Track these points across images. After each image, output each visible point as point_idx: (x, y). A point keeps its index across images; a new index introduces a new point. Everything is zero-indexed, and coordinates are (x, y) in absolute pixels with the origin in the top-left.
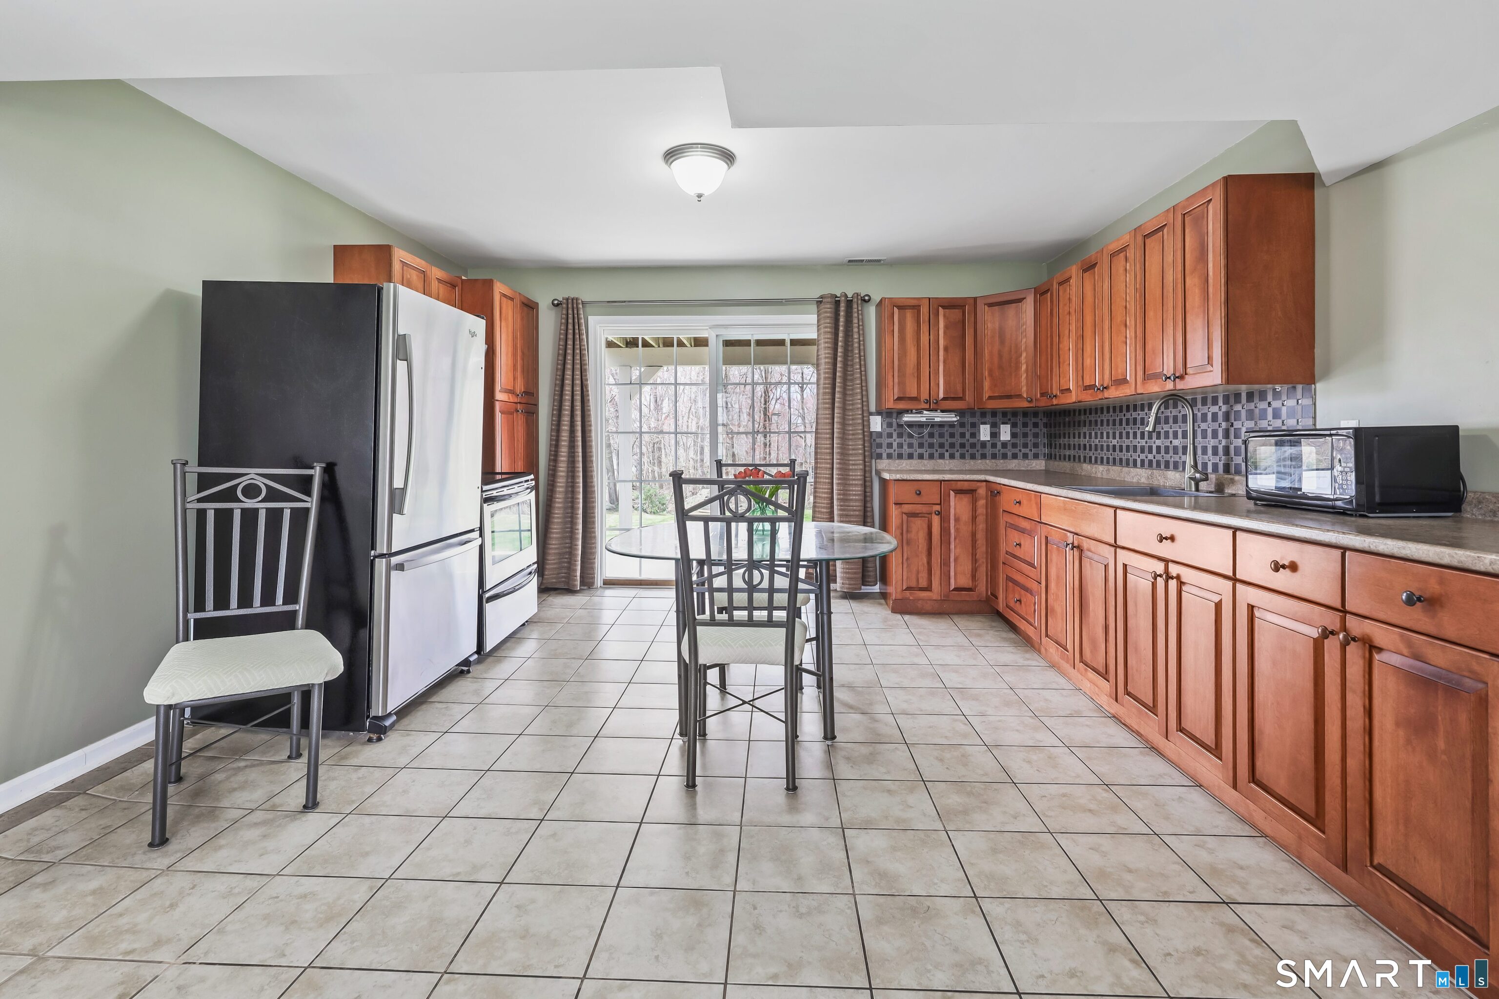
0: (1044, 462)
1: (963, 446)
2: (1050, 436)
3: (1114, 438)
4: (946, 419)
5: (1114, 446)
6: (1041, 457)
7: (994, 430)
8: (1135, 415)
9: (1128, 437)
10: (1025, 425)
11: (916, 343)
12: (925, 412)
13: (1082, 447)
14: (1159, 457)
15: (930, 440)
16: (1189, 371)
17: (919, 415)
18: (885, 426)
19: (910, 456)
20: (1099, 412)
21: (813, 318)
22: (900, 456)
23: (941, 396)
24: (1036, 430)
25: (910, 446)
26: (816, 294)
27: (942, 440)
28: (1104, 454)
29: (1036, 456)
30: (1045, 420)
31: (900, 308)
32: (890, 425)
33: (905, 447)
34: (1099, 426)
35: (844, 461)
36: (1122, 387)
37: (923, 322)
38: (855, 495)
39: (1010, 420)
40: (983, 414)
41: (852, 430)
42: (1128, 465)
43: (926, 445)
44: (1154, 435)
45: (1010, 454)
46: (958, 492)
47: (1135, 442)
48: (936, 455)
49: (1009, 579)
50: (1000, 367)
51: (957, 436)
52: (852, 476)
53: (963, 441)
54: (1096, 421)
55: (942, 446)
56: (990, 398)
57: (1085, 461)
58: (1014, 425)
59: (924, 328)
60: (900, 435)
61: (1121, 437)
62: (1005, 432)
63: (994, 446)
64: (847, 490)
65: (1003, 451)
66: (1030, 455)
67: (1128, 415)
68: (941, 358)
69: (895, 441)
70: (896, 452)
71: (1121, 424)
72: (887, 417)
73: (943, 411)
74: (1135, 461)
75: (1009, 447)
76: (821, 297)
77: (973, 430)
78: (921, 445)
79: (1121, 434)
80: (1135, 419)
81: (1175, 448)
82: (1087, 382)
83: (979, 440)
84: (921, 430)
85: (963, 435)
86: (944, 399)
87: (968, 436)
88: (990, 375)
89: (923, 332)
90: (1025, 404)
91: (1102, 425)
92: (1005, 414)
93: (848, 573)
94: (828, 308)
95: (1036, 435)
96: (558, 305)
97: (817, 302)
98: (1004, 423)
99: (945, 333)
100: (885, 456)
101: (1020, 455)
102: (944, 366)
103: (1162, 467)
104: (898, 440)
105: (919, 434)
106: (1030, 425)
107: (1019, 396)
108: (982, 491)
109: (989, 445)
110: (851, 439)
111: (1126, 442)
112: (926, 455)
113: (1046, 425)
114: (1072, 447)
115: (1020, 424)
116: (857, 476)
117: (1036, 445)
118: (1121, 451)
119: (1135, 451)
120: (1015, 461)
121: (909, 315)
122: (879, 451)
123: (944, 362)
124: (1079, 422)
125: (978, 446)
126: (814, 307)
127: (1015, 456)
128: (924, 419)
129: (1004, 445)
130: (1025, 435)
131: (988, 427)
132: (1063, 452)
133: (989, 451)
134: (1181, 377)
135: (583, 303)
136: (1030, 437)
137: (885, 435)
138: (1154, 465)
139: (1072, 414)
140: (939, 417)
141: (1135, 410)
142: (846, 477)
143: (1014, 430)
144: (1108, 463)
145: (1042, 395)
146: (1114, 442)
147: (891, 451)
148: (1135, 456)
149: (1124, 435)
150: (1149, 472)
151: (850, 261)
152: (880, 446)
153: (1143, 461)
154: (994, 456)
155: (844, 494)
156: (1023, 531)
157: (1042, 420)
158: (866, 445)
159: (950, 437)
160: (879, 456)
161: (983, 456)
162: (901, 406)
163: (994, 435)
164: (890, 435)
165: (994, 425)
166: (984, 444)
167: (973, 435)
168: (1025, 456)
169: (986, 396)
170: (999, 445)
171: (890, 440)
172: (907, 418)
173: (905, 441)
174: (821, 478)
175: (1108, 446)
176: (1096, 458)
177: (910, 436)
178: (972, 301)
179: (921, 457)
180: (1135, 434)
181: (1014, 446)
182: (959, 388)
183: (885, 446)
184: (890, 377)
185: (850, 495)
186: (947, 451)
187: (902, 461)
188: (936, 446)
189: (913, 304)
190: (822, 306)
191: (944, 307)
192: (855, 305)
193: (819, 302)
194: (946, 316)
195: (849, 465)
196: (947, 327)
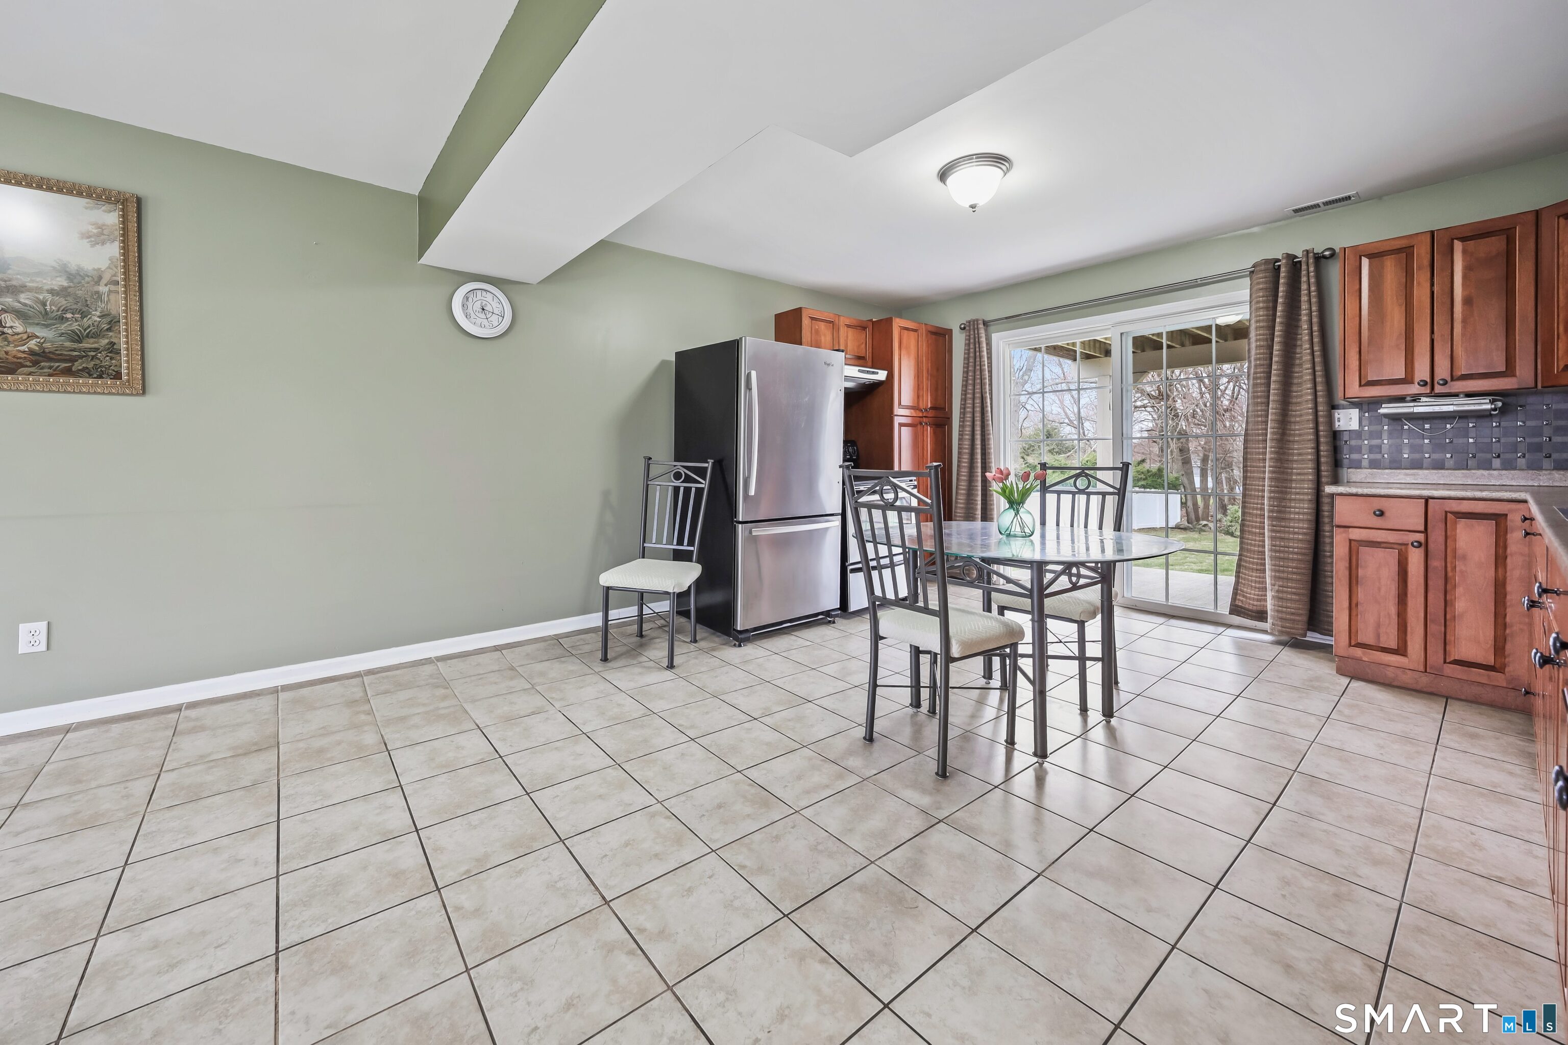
4: (1467, 408)
11: (1403, 301)
12: (1425, 399)
15: (1460, 441)
17: (1416, 404)
18: (1365, 423)
23: (1457, 372)
31: (1371, 255)
32: (1377, 421)
33: (1406, 451)
35: (1282, 470)
37: (1419, 268)
38: (1299, 513)
41: (1298, 430)
46: (1464, 516)
52: (1296, 488)
59: (1422, 276)
64: (1285, 507)
69: (1385, 441)
70: (1388, 458)
72: (1365, 410)
73: (1458, 396)
78: (1438, 449)
84: (1434, 426)
86: (1464, 377)
89: (1419, 283)
93: (1282, 612)
96: (964, 328)
97: (1250, 273)
99: (1464, 277)
100: (1365, 463)
102: (1464, 327)
104: (1391, 441)
110: (1297, 442)
112: (1451, 463)
116: (1304, 488)
121: (1390, 263)
122: (1355, 456)
123: (1465, 321)
135: (985, 323)
137: (1365, 433)
142: (1284, 489)
147: (1379, 456)
152: (1359, 450)
155: (1279, 512)
158: (1322, 448)
160: (1358, 465)
162: (1373, 392)
164: (1373, 435)
169: (1558, 365)
171: (1375, 442)
172: (1386, 409)
178: (1530, 218)
182: (1497, 357)
183: (1365, 450)
185: (1290, 513)
187: (1398, 471)
189: (1399, 247)
190: (1255, 277)
191: (1463, 239)
192: (1304, 267)
193: (1252, 272)
194: (1464, 252)
195: (1292, 474)
196: (1467, 269)
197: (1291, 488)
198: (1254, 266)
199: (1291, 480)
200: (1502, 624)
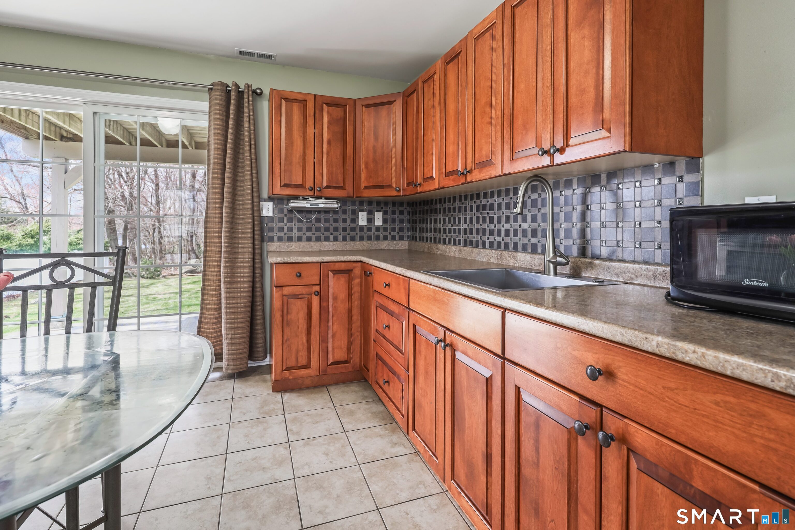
0: (407, 242)
1: (344, 229)
2: (412, 222)
3: (465, 222)
4: (328, 206)
5: (465, 230)
6: (405, 239)
7: (370, 216)
8: (484, 201)
9: (478, 222)
10: (394, 213)
11: (301, 134)
12: (310, 199)
13: (438, 230)
14: (507, 239)
15: (317, 225)
17: (305, 202)
18: (276, 212)
19: (299, 239)
20: (452, 201)
21: (205, 106)
22: (290, 239)
23: (325, 184)
24: (402, 217)
25: (300, 229)
27: (327, 225)
28: (457, 237)
29: (402, 238)
30: (408, 209)
31: (287, 100)
32: (281, 211)
33: (295, 230)
34: (452, 213)
35: (233, 245)
36: (485, 170)
37: (309, 116)
38: (243, 277)
39: (382, 208)
40: (362, 203)
41: (242, 215)
42: (477, 246)
43: (313, 229)
44: (520, 217)
45: (382, 236)
46: (337, 272)
47: (484, 226)
48: (322, 238)
50: (375, 161)
51: (340, 221)
52: (241, 258)
53: (345, 225)
54: (450, 209)
55: (327, 229)
56: (366, 187)
57: (440, 242)
58: (385, 213)
59: (310, 121)
60: (290, 220)
61: (471, 222)
62: (379, 219)
63: (370, 229)
64: (234, 273)
65: (377, 234)
66: (398, 237)
67: (478, 202)
68: (325, 150)
69: (286, 225)
70: (287, 235)
71: (471, 210)
72: (278, 203)
73: (326, 199)
74: (484, 243)
75: (382, 230)
77: (353, 216)
78: (309, 229)
79: (471, 219)
80: (485, 206)
82: (450, 169)
83: (358, 225)
84: (308, 216)
85: (345, 221)
86: (327, 187)
87: (349, 221)
88: (367, 167)
89: (309, 125)
90: (394, 193)
91: (455, 211)
92: (378, 203)
95: (402, 221)
98: (377, 211)
99: (328, 128)
100: (276, 238)
101: (390, 237)
102: (327, 157)
103: (511, 248)
104: (288, 225)
105: (307, 219)
106: (398, 213)
107: (390, 186)
108: (356, 271)
109: (366, 229)
110: (241, 223)
111: (482, 226)
112: (313, 238)
113: (409, 213)
114: (429, 231)
115: (390, 212)
116: (246, 258)
117: (401, 229)
118: (471, 233)
119: (484, 233)
120: (386, 242)
121: (296, 107)
122: (270, 234)
123: (328, 154)
124: (436, 209)
125: (357, 230)
126: (207, 96)
127: (386, 238)
128: (309, 205)
129: (378, 229)
130: (394, 221)
131: (365, 214)
132: (422, 235)
133: (366, 234)
136: (398, 223)
137: (276, 219)
138: (503, 246)
139: (430, 203)
140: (322, 204)
141: (492, 197)
142: (234, 260)
143: (386, 217)
144: (460, 244)
145: (408, 184)
146: (465, 226)
147: (282, 234)
148: (484, 238)
149: (474, 219)
150: (499, 253)
151: (241, 52)
152: (271, 230)
153: (491, 243)
154: (370, 238)
155: (231, 277)
156: (392, 314)
157: (406, 209)
158: (256, 228)
159: (334, 222)
160: (271, 240)
161: (361, 239)
162: (288, 192)
163: (370, 221)
164: (281, 220)
165: (370, 213)
166: (362, 228)
167: (353, 220)
168: (394, 238)
169: (362, 185)
170: (374, 230)
171: (281, 225)
172: (293, 204)
173: (295, 225)
174: (210, 261)
175: (460, 230)
176: (449, 240)
177: (300, 221)
178: (352, 102)
179: (309, 239)
180: (484, 219)
181: (386, 229)
182: (340, 178)
183: (276, 230)
184: (277, 164)
185: (238, 277)
186: (332, 234)
187: (292, 243)
188: (323, 230)
189: (300, 99)
190: (213, 93)
191: (328, 105)
192: (246, 96)
193: (210, 90)
194: (328, 112)
195: (238, 248)
196: (329, 123)
197: (238, 258)
198: (212, 85)
199: (238, 253)
200: (350, 335)
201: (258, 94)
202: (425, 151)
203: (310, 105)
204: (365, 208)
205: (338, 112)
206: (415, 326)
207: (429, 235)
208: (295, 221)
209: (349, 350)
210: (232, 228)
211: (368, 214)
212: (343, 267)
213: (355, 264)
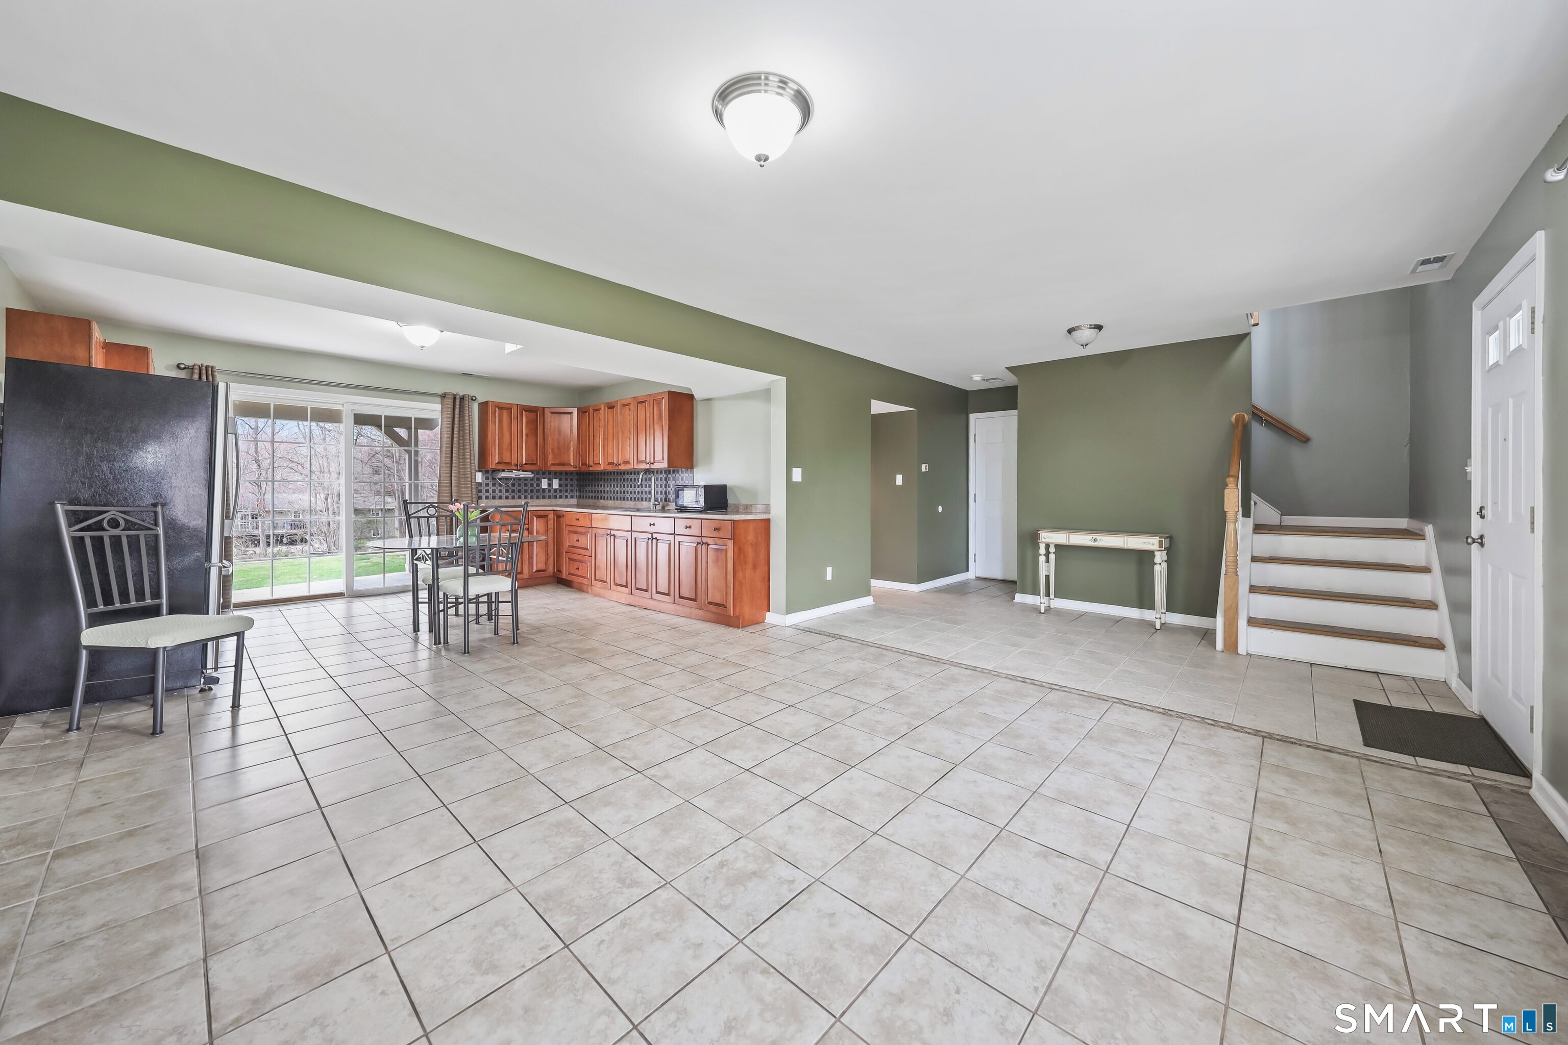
0: (576, 500)
1: (532, 491)
2: (580, 486)
3: (617, 487)
4: (526, 476)
5: (617, 491)
6: (575, 497)
7: (550, 482)
8: (627, 476)
9: (624, 487)
10: (566, 480)
11: (509, 430)
12: (514, 471)
13: (600, 492)
14: (639, 496)
15: (513, 488)
16: (655, 461)
17: (511, 473)
18: (484, 479)
19: (500, 498)
20: (609, 474)
21: (438, 407)
22: (494, 498)
23: (524, 462)
24: (572, 483)
25: (500, 491)
26: (440, 391)
27: (520, 488)
28: (612, 495)
29: (572, 497)
30: (577, 477)
31: (499, 408)
32: (487, 478)
33: (497, 492)
34: (609, 481)
36: (627, 465)
37: (514, 418)
39: (558, 477)
40: (544, 473)
41: (464, 481)
42: (624, 500)
43: (510, 491)
44: (640, 486)
45: (558, 496)
46: (538, 517)
47: (628, 489)
48: (516, 497)
49: (570, 559)
50: (559, 448)
51: (529, 485)
53: (532, 488)
54: (608, 479)
55: (519, 491)
56: (552, 464)
57: (601, 499)
58: (560, 480)
59: (514, 422)
60: (494, 485)
61: (621, 487)
62: (556, 484)
63: (550, 491)
65: (555, 494)
66: (569, 496)
67: (624, 477)
68: (524, 440)
69: (491, 488)
70: (491, 495)
71: (621, 481)
72: (486, 473)
73: (523, 471)
74: (628, 498)
75: (558, 492)
76: (445, 394)
77: (538, 482)
78: (507, 491)
79: (621, 485)
80: (628, 479)
81: (646, 492)
82: (610, 461)
83: (541, 488)
84: (507, 482)
85: (532, 485)
86: (526, 464)
87: (535, 485)
88: (553, 451)
89: (514, 424)
90: (573, 469)
91: (611, 481)
92: (555, 473)
94: (449, 401)
95: (572, 485)
97: (441, 396)
98: (555, 479)
99: (526, 426)
100: (484, 497)
101: (564, 496)
102: (526, 445)
103: (640, 500)
104: (493, 488)
105: (506, 484)
106: (569, 480)
107: (569, 464)
108: (551, 516)
109: (547, 491)
110: (463, 487)
111: (626, 489)
112: (510, 497)
113: (577, 480)
114: (594, 492)
115: (563, 479)
117: (572, 491)
118: (621, 493)
119: (628, 493)
120: (561, 500)
121: (505, 413)
122: (480, 494)
123: (526, 443)
124: (598, 479)
125: (541, 492)
126: (439, 399)
127: (561, 497)
128: (514, 476)
129: (555, 491)
130: (566, 485)
131: (546, 480)
132: (588, 494)
133: (547, 494)
134: (653, 464)
136: (569, 486)
137: (484, 484)
138: (637, 499)
139: (594, 474)
140: (523, 475)
141: (631, 474)
143: (562, 482)
144: (614, 499)
145: (582, 464)
146: (617, 489)
147: (488, 494)
148: (628, 496)
149: (622, 486)
150: (635, 502)
151: (463, 374)
152: (480, 491)
153: (631, 498)
154: (550, 497)
156: (580, 533)
157: (575, 477)
158: (473, 490)
159: (525, 486)
160: (480, 498)
161: (544, 497)
162: (500, 467)
163: (550, 485)
164: (487, 485)
165: (550, 479)
166: (544, 490)
167: (538, 485)
168: (566, 497)
169: (550, 463)
170: (552, 491)
171: (487, 488)
172: (503, 475)
173: (497, 488)
175: (614, 491)
176: (607, 497)
177: (500, 485)
178: (542, 409)
179: (507, 498)
180: (628, 485)
181: (561, 491)
182: (534, 458)
183: (484, 491)
184: (493, 449)
186: (523, 494)
187: (495, 500)
188: (516, 491)
189: (507, 407)
190: (445, 400)
191: (526, 410)
194: (526, 416)
196: (527, 423)
200: (547, 554)
201: (473, 399)
202: (595, 448)
203: (514, 411)
204: (545, 476)
205: (532, 415)
206: (595, 534)
207: (593, 495)
208: (497, 486)
209: (546, 563)
210: (458, 490)
211: (559, 480)
212: (542, 514)
213: (549, 512)
